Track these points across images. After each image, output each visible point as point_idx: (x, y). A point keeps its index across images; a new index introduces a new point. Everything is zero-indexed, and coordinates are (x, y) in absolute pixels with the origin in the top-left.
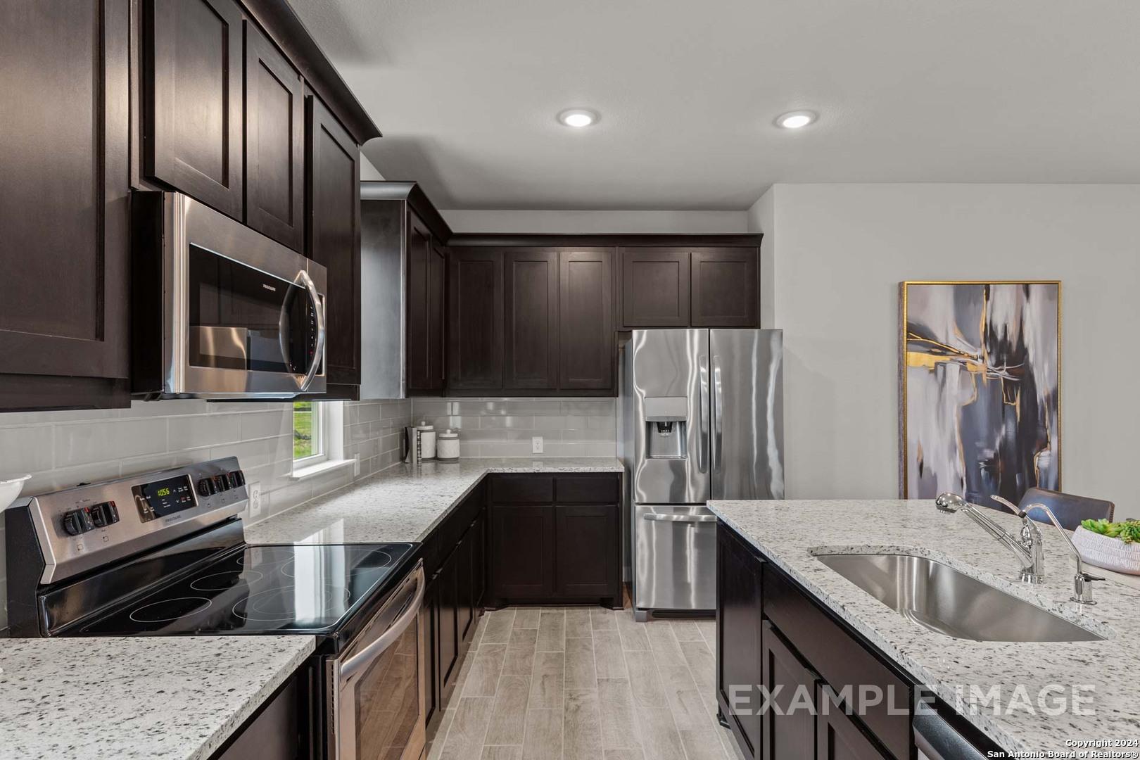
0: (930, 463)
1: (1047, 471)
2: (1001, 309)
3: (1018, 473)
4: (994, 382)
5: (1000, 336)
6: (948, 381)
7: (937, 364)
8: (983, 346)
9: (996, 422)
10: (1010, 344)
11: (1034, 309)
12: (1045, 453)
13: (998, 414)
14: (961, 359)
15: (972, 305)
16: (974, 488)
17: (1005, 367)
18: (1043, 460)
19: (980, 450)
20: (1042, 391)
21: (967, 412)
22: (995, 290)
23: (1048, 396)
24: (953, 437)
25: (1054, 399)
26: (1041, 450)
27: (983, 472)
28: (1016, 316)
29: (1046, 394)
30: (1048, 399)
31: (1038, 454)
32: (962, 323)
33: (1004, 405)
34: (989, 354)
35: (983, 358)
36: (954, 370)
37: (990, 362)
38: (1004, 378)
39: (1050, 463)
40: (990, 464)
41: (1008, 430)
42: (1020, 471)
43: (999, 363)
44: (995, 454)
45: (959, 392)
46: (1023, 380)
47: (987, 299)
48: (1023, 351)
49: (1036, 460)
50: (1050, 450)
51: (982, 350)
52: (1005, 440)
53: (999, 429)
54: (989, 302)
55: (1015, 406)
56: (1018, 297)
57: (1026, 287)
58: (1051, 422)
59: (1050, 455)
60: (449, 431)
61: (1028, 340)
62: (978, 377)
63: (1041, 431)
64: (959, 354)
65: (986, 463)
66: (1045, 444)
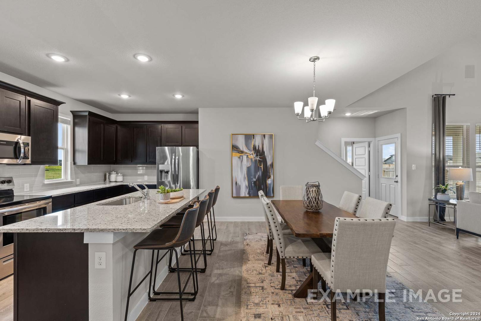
0: (239, 182)
1: (270, 184)
2: (257, 141)
3: (262, 185)
4: (256, 161)
5: (257, 148)
6: (243, 160)
7: (240, 156)
8: (253, 151)
9: (256, 171)
10: (260, 151)
11: (266, 141)
12: (270, 180)
13: (257, 169)
14: (247, 154)
15: (250, 140)
16: (251, 189)
17: (259, 157)
18: (269, 181)
19: (252, 179)
20: (269, 163)
21: (249, 169)
22: (256, 136)
23: (270, 164)
24: (245, 175)
25: (272, 165)
26: (268, 179)
27: (253, 184)
28: (261, 143)
30: (270, 165)
32: (247, 145)
33: (258, 167)
34: (254, 153)
35: (253, 154)
36: (245, 157)
37: (255, 155)
38: (259, 160)
39: (271, 182)
40: (255, 182)
41: (259, 173)
42: (263, 184)
43: (257, 156)
44: (256, 180)
45: (246, 163)
46: (264, 160)
47: (254, 138)
48: (263, 152)
49: (267, 181)
51: (253, 152)
52: (259, 176)
53: (257, 173)
54: (254, 140)
55: (261, 167)
56: (262, 138)
57: (264, 135)
58: (271, 172)
60: (119, 174)
61: (265, 149)
62: (251, 159)
63: (268, 174)
64: (246, 153)
65: (253, 182)
66: (270, 177)
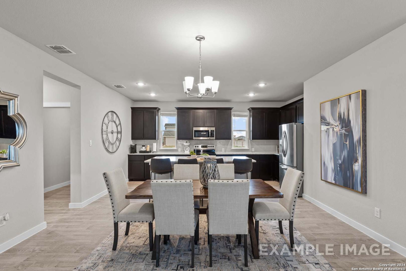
0: (326, 163)
2: (342, 108)
3: (348, 171)
4: (341, 134)
5: (342, 117)
6: (330, 135)
7: (327, 129)
8: (338, 121)
10: (345, 119)
11: (353, 104)
12: (357, 164)
13: (343, 146)
14: (333, 127)
15: (335, 107)
16: (336, 174)
17: (344, 129)
18: (356, 167)
19: (338, 160)
20: (356, 137)
21: (334, 145)
22: (341, 99)
24: (331, 154)
25: (360, 141)
26: (355, 163)
27: (338, 168)
28: (347, 108)
29: (357, 139)
30: (357, 141)
31: (354, 164)
32: (333, 114)
33: (344, 143)
34: (340, 124)
35: (338, 126)
36: (331, 130)
37: (340, 127)
38: (344, 133)
39: (358, 168)
41: (345, 153)
42: (349, 170)
43: (342, 128)
44: (342, 162)
45: (333, 139)
46: (350, 133)
47: (339, 104)
48: (349, 121)
49: (354, 166)
50: (358, 163)
51: (338, 123)
52: (344, 157)
53: (343, 152)
54: (339, 105)
55: (347, 144)
56: (348, 101)
57: (350, 96)
58: (359, 151)
59: (358, 165)
61: (351, 118)
62: (337, 133)
63: (355, 155)
64: (332, 125)
65: (339, 165)
66: (357, 160)
